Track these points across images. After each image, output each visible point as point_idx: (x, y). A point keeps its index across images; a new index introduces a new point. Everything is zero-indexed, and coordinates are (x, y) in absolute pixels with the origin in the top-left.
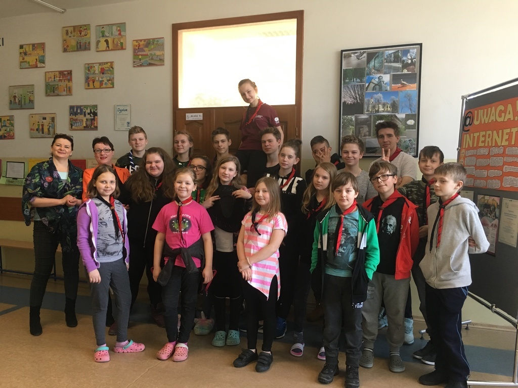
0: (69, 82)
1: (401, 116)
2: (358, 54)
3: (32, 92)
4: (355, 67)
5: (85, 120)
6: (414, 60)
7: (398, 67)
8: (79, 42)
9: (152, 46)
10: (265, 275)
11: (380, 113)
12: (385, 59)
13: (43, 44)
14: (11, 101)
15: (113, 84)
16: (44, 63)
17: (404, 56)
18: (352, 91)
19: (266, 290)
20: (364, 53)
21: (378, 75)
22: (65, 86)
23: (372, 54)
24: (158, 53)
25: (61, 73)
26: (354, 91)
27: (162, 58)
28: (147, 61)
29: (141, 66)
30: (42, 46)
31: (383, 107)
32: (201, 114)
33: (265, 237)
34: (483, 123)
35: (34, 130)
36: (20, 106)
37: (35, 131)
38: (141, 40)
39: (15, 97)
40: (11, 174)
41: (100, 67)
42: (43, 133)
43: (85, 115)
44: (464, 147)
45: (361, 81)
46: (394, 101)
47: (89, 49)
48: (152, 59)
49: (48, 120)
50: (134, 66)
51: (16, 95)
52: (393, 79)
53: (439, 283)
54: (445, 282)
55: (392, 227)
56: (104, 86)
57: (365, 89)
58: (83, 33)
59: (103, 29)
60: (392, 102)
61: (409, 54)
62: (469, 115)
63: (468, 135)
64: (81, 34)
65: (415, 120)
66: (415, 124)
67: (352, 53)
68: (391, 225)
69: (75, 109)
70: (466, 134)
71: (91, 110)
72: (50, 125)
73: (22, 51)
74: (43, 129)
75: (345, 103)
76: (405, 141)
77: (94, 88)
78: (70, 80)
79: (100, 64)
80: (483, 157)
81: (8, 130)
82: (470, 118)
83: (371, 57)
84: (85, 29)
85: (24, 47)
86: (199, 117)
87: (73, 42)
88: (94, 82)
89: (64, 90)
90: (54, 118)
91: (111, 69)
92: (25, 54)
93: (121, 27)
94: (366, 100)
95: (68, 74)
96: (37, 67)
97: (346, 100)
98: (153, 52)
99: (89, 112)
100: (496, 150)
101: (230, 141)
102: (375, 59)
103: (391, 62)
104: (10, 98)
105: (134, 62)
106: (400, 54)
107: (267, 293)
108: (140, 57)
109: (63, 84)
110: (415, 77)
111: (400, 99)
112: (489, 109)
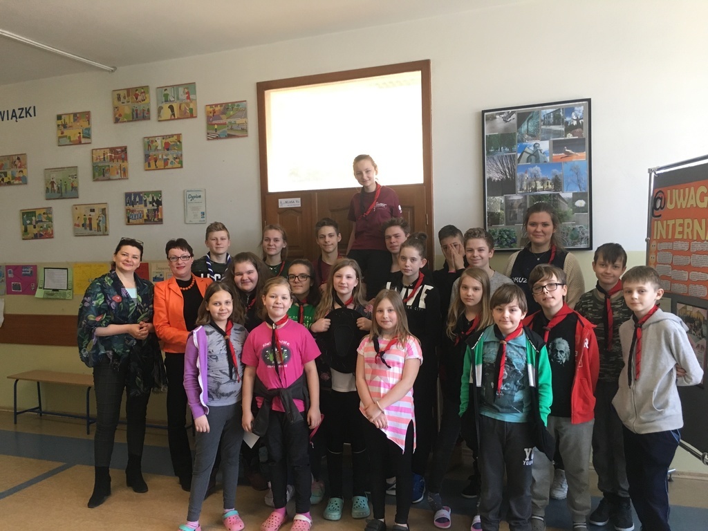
0: (123, 162)
1: (567, 195)
2: (505, 115)
3: (75, 177)
4: (501, 132)
5: (145, 211)
6: (580, 121)
7: (560, 131)
8: (135, 109)
9: (232, 113)
10: (399, 420)
11: (538, 193)
12: (542, 121)
13: (88, 113)
14: (47, 188)
15: (181, 163)
16: (89, 138)
17: (567, 116)
18: (499, 164)
19: (400, 440)
20: (513, 113)
21: (534, 142)
22: (118, 167)
23: (524, 114)
24: (239, 121)
25: (112, 150)
26: (502, 164)
27: (244, 127)
28: (224, 132)
29: (217, 138)
30: (87, 115)
31: (542, 185)
32: (299, 199)
33: (397, 370)
34: (679, 207)
35: (78, 226)
36: (60, 194)
37: (81, 227)
38: (216, 105)
39: (53, 183)
40: (50, 285)
41: (164, 141)
42: (91, 229)
43: (146, 205)
44: (655, 238)
45: (511, 151)
46: (556, 176)
47: (149, 119)
48: (232, 129)
49: (97, 212)
50: (208, 139)
51: (54, 180)
52: (553, 147)
53: (639, 426)
54: (647, 425)
55: (564, 354)
56: (169, 166)
57: (516, 161)
58: (140, 98)
59: (166, 92)
60: (554, 177)
61: (573, 114)
62: (660, 195)
63: (659, 222)
64: (137, 99)
65: (586, 201)
66: (586, 205)
67: (497, 114)
68: (561, 352)
69: (133, 197)
70: (657, 220)
71: (153, 198)
72: (101, 219)
73: (60, 122)
74: (90, 224)
75: (490, 179)
76: (574, 229)
77: (157, 169)
78: (125, 159)
79: (164, 137)
80: (681, 252)
81: (45, 226)
82: (661, 199)
83: (522, 118)
84: (142, 93)
85: (63, 117)
86: (295, 203)
87: (127, 110)
88: (156, 162)
89: (118, 173)
90: (105, 209)
91: (178, 143)
92: (65, 126)
93: (190, 88)
94: (518, 175)
95: (122, 151)
96: (80, 143)
97: (491, 175)
98: (232, 120)
99: (151, 200)
100: (699, 245)
101: (340, 235)
102: (528, 121)
103: (549, 124)
104: (46, 184)
105: (208, 134)
106: (561, 113)
107: (402, 444)
108: (216, 127)
109: (116, 164)
110: (584, 143)
111: (564, 173)
112: (687, 190)
